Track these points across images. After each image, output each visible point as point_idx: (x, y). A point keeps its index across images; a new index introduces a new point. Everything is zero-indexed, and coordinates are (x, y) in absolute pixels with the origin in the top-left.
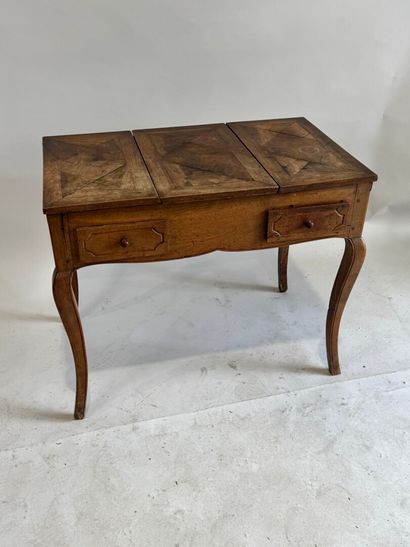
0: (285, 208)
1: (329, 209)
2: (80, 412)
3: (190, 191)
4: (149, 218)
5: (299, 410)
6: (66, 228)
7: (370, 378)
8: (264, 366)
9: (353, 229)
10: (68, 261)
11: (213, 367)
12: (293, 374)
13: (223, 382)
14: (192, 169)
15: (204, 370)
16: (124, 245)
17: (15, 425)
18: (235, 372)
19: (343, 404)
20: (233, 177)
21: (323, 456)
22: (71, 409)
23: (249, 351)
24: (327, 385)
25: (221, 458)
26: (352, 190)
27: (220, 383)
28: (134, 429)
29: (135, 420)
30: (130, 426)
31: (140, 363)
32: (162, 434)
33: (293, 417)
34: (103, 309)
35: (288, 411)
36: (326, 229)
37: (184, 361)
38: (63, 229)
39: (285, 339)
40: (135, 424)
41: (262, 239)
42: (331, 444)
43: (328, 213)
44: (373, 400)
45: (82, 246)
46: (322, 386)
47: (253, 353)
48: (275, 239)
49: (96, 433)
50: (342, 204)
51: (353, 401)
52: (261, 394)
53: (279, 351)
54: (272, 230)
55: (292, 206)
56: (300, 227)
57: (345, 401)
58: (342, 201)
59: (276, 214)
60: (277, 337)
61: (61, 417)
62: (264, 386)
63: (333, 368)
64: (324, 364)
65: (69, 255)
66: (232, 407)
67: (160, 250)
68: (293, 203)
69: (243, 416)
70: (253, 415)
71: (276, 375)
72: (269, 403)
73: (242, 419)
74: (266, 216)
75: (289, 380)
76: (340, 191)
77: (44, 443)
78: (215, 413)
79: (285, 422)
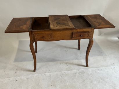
0: (76, 32)
1: (85, 33)
2: (35, 70)
3: (57, 28)
4: (49, 33)
5: (79, 73)
7: (95, 68)
9: (91, 37)
10: (32, 40)
11: (62, 64)
12: (79, 66)
13: (64, 66)
14: (58, 23)
15: (60, 64)
16: (43, 38)
17: (22, 72)
18: (67, 65)
19: (88, 73)
20: (66, 26)
21: (82, 83)
22: (33, 70)
23: (70, 61)
25: (61, 81)
28: (45, 74)
29: (45, 73)
32: (50, 76)
33: (77, 75)
34: (42, 51)
36: (85, 37)
37: (57, 62)
38: (32, 34)
39: (78, 59)
41: (72, 38)
42: (84, 81)
44: (94, 73)
45: (35, 37)
46: (84, 69)
47: (71, 61)
48: (74, 38)
49: (37, 74)
51: (90, 72)
52: (72, 70)
53: (76, 62)
54: (73, 36)
55: (78, 32)
56: (79, 36)
58: (88, 31)
59: (74, 33)
61: (31, 71)
62: (72, 68)
63: (87, 66)
64: (85, 65)
65: (33, 39)
66: (65, 72)
67: (51, 39)
69: (67, 74)
70: (69, 74)
71: (75, 66)
72: (73, 72)
74: (72, 33)
75: (77, 67)
76: (88, 29)
77: (27, 76)
78: (61, 73)
79: (75, 76)
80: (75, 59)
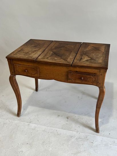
0: (75, 71)
4: (33, 65)
5: (77, 139)
7: (108, 138)
8: (77, 122)
9: (100, 84)
11: (62, 116)
12: (84, 127)
13: (62, 121)
14: (56, 54)
15: (59, 116)
18: (67, 120)
19: (92, 143)
21: (73, 155)
24: (92, 135)
26: (98, 71)
27: (60, 121)
28: (29, 125)
29: (30, 123)
30: (28, 123)
31: (44, 108)
32: (34, 129)
33: (73, 140)
34: (47, 90)
35: (73, 138)
36: (88, 81)
37: (55, 111)
40: (30, 124)
41: (67, 79)
42: (79, 152)
43: (89, 76)
44: (104, 146)
45: (16, 69)
46: (90, 135)
47: (76, 116)
48: (71, 81)
49: (19, 122)
50: (94, 75)
53: (85, 119)
54: (70, 77)
55: (77, 71)
56: (79, 79)
57: (93, 142)
58: (95, 74)
59: (71, 73)
62: (72, 127)
65: (13, 71)
66: (58, 129)
67: (36, 75)
69: (59, 133)
70: (62, 134)
72: (69, 133)
73: (58, 134)
74: (68, 73)
75: (82, 128)
76: (94, 70)
77: (6, 119)
78: (52, 129)
79: (70, 140)
80: (85, 115)
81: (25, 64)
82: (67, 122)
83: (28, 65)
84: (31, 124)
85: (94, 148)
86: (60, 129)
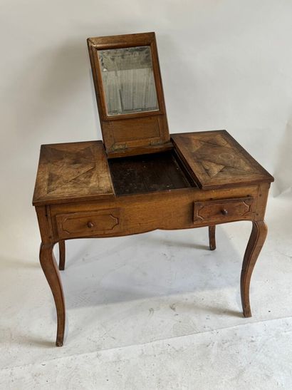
0: (207, 200)
1: (239, 201)
2: (60, 341)
4: (108, 207)
5: (219, 345)
6: (49, 215)
7: (273, 321)
8: (194, 307)
9: (257, 215)
10: (50, 237)
11: (158, 308)
12: (217, 316)
13: (164, 319)
15: (151, 310)
16: (90, 227)
17: (15, 349)
18: (175, 313)
19: (252, 341)
21: (235, 382)
22: (54, 339)
23: (186, 296)
24: (241, 326)
25: (159, 381)
26: (256, 188)
27: (162, 321)
28: (98, 356)
29: (99, 349)
30: (94, 354)
31: (106, 304)
32: (118, 360)
33: (214, 350)
34: (83, 260)
35: (211, 346)
36: (237, 215)
38: (46, 216)
39: (212, 288)
40: (99, 352)
41: (191, 220)
42: (242, 372)
43: (237, 204)
44: (275, 339)
45: (60, 227)
46: (238, 326)
48: (199, 222)
49: (70, 357)
50: (248, 198)
51: (259, 338)
52: (193, 331)
53: (207, 297)
54: (197, 215)
55: (211, 199)
56: (217, 214)
57: (253, 339)
58: (248, 196)
59: (200, 205)
60: (207, 286)
61: (47, 344)
62: (194, 324)
63: (246, 313)
64: (240, 309)
65: (51, 233)
66: (169, 341)
67: (116, 229)
68: (212, 197)
69: (177, 348)
70: (185, 348)
71: (204, 316)
72: (197, 339)
73: (177, 351)
74: (193, 205)
75: (214, 320)
76: (247, 189)
77: (33, 364)
78: (157, 346)
79: (208, 354)
80: (203, 289)
81: (86, 209)
82: (178, 318)
83: (95, 209)
84: (102, 352)
85: (262, 350)
86: (175, 339)
